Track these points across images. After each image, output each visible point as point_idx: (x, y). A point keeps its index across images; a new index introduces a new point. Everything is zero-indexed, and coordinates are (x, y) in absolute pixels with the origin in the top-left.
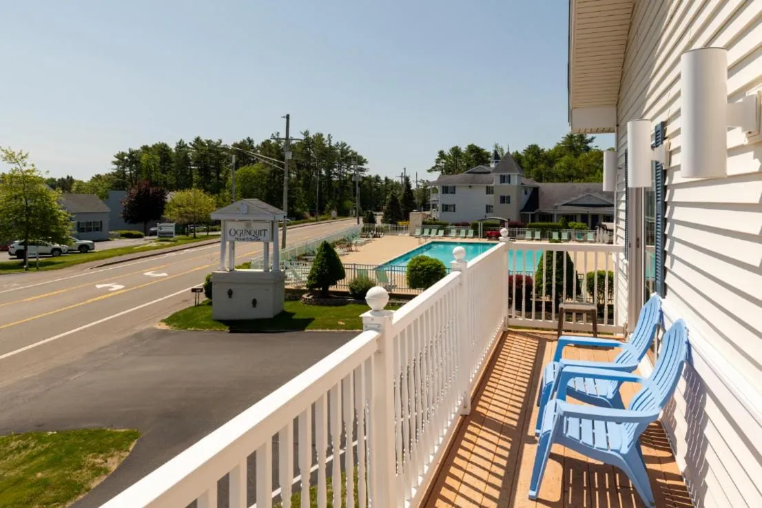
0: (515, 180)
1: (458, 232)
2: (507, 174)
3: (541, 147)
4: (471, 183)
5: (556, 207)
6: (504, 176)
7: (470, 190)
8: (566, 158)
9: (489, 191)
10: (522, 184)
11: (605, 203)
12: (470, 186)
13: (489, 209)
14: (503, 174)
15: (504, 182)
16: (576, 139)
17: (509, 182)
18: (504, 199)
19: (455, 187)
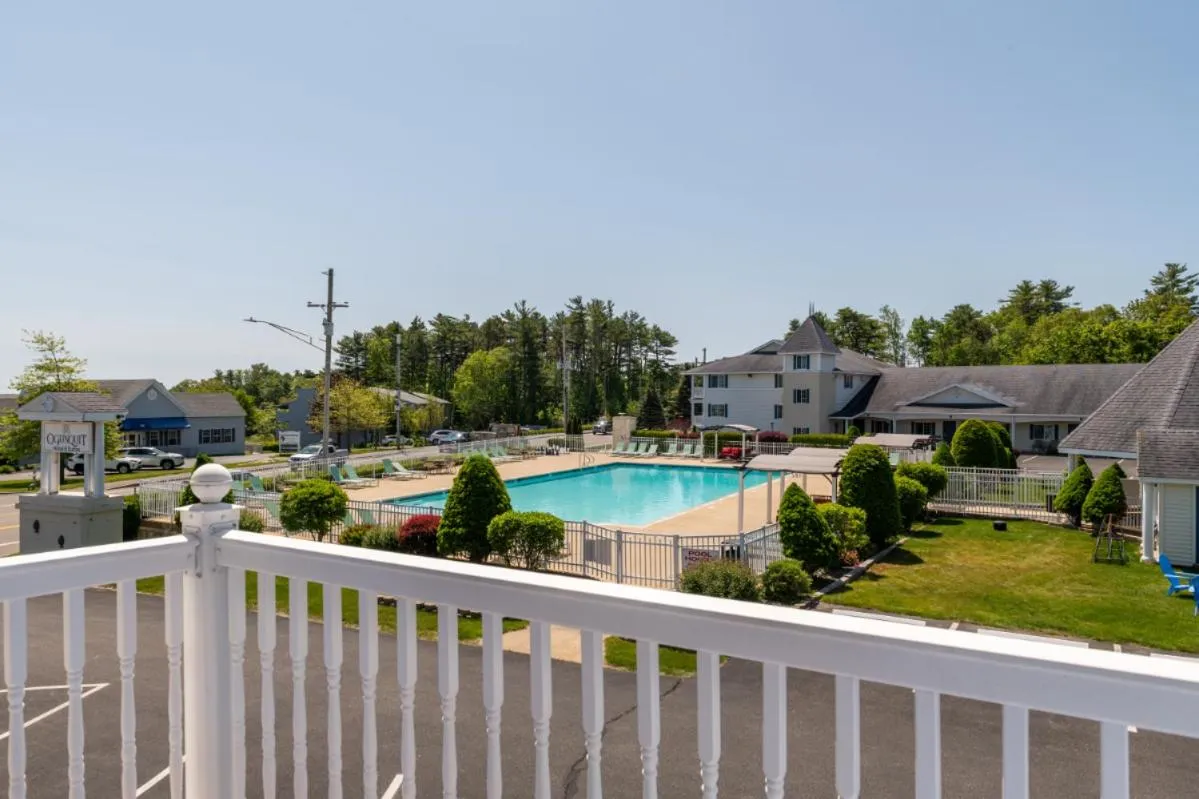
0: (817, 363)
1: (680, 448)
2: (802, 353)
3: (976, 308)
4: (752, 370)
5: (897, 408)
6: (799, 357)
7: (750, 380)
8: (1012, 324)
9: (779, 381)
10: (836, 369)
11: (984, 402)
12: (750, 375)
13: (779, 412)
14: (797, 353)
15: (799, 367)
16: (1035, 290)
17: (808, 368)
18: (801, 396)
19: (727, 376)
